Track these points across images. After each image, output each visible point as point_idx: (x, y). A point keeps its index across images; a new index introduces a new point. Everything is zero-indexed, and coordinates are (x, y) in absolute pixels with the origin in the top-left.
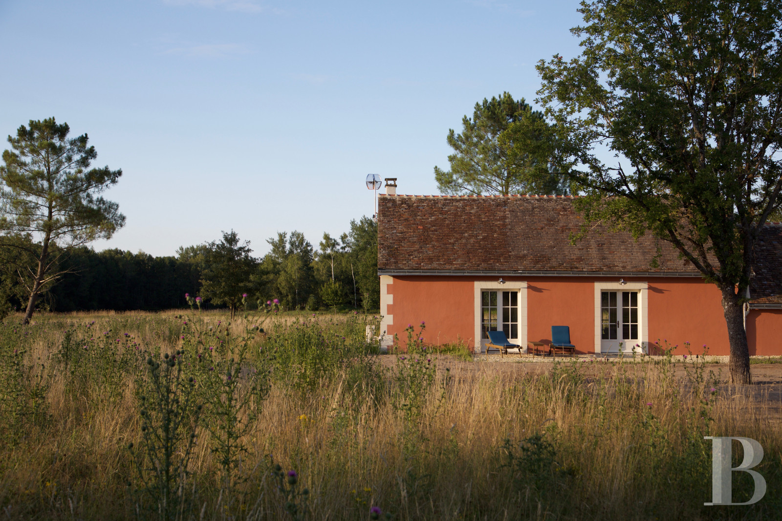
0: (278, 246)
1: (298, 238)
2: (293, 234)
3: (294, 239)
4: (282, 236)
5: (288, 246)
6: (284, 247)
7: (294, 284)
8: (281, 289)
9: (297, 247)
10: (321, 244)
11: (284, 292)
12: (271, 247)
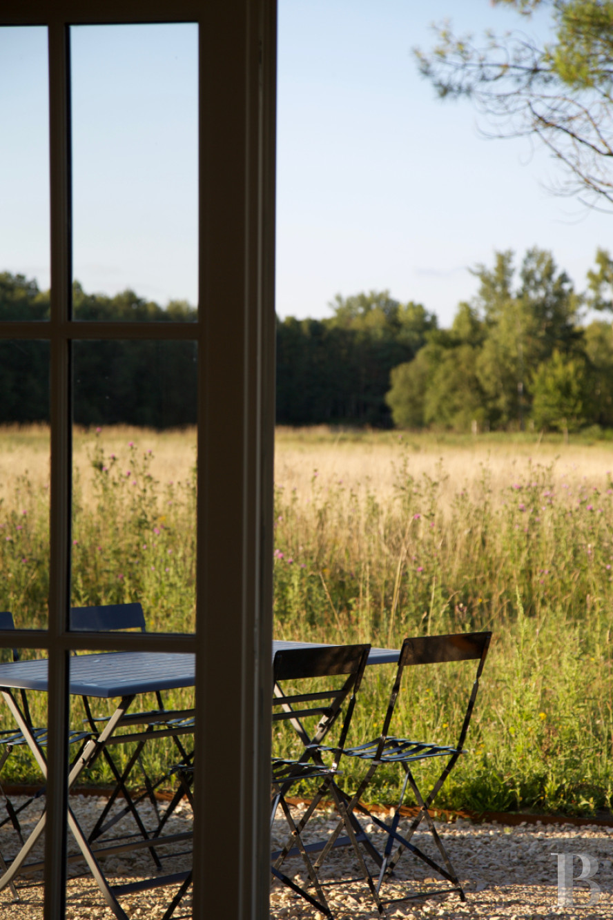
0: (495, 284)
1: (540, 262)
2: (531, 255)
3: (532, 265)
4: (503, 261)
5: (516, 284)
6: (505, 284)
7: (513, 369)
8: (482, 380)
9: (539, 284)
10: (591, 275)
11: (489, 387)
12: (476, 284)
